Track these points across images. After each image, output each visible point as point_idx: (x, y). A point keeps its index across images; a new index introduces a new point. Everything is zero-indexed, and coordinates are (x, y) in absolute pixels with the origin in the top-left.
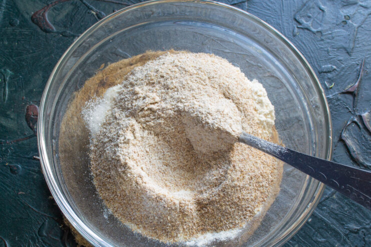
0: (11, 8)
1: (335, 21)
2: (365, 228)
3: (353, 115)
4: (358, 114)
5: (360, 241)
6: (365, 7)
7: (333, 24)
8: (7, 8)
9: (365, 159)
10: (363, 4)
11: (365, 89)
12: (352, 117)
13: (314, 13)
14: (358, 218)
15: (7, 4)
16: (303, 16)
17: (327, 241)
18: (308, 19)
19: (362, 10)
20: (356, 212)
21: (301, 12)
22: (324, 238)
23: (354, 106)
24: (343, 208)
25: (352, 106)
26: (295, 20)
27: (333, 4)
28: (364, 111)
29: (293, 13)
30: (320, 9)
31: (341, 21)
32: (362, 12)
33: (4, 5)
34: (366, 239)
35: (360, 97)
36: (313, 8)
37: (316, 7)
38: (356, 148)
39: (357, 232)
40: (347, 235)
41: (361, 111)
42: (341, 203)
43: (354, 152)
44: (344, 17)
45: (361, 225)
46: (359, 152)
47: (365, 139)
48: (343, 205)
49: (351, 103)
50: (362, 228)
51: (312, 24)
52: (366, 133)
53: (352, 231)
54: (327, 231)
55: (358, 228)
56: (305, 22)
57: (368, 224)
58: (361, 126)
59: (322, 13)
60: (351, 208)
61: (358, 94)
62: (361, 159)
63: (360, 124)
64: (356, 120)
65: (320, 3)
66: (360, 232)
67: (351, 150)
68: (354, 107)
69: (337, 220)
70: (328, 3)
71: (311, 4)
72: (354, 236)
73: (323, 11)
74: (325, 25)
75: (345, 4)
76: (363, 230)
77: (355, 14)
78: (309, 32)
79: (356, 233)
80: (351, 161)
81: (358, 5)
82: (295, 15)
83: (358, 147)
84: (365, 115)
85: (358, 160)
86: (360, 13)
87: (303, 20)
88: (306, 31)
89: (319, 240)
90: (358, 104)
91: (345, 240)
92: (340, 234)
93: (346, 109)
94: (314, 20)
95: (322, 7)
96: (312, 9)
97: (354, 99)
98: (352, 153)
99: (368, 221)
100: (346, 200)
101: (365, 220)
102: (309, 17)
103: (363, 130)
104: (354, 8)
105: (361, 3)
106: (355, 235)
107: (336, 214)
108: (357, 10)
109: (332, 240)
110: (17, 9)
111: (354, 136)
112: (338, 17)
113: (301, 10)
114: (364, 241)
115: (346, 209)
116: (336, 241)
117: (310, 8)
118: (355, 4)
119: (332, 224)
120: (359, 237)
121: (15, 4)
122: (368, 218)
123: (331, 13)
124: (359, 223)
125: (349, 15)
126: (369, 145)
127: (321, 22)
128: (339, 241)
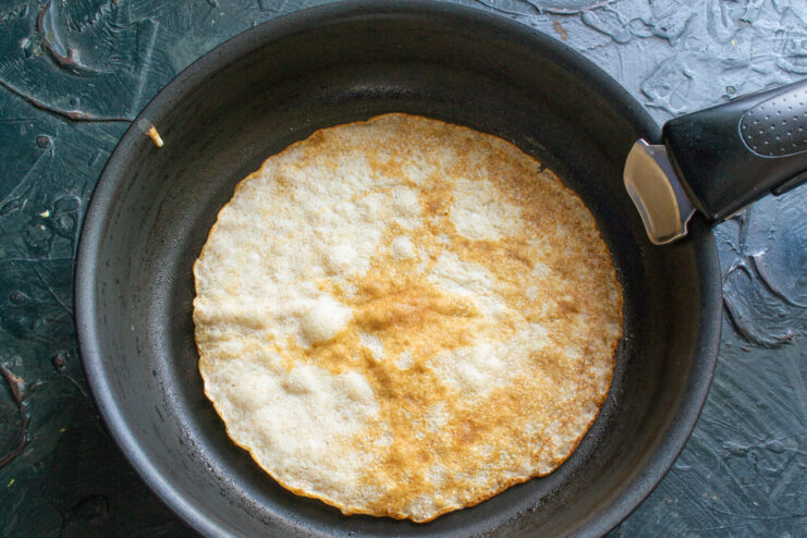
0: (162, 66)
1: (709, 96)
2: (757, 448)
3: (741, 255)
4: (748, 254)
5: (749, 469)
6: (762, 73)
7: (707, 100)
8: (154, 66)
9: (759, 331)
10: (758, 67)
11: (761, 212)
12: (737, 259)
13: (675, 81)
14: (746, 431)
15: (153, 59)
16: (656, 87)
17: (692, 470)
18: (664, 91)
19: (756, 78)
20: (742, 420)
21: (652, 79)
22: (687, 463)
23: (742, 241)
24: (720, 412)
25: (737, 241)
26: (643, 92)
27: (708, 66)
28: (758, 249)
29: (638, 81)
30: (685, 75)
31: (720, 96)
32: (757, 81)
33: (148, 61)
34: (759, 466)
35: (751, 225)
36: (674, 73)
37: (678, 72)
38: (744, 310)
39: (743, 454)
40: (726, 459)
41: (752, 248)
42: (718, 406)
43: (740, 318)
44: (724, 90)
45: (750, 442)
46: (748, 319)
47: (760, 296)
48: (719, 407)
49: (735, 234)
50: (753, 448)
51: (671, 100)
52: (761, 286)
53: (735, 453)
54: (692, 452)
55: (746, 448)
56: (659, 97)
57: (763, 441)
58: (753, 275)
59: (687, 82)
60: (734, 414)
61: (748, 220)
62: (752, 331)
63: (750, 271)
64: (743, 263)
65: (685, 65)
66: (749, 454)
67: (735, 315)
68: (740, 242)
69: (710, 434)
70: (698, 65)
71: (669, 66)
72: (739, 462)
73: (689, 78)
74: (692, 103)
75: (728, 67)
76: (754, 451)
77: (744, 83)
78: (664, 113)
79: (742, 456)
80: (735, 334)
81: (749, 68)
82: (641, 84)
83: (747, 310)
84: (759, 255)
85: (747, 333)
86: (752, 82)
87: (655, 94)
88: (660, 111)
89: (680, 467)
90: (748, 237)
91: (722, 468)
92: (714, 458)
93: (726, 245)
94: (674, 93)
95: (688, 71)
96: (670, 75)
97: (741, 228)
98: (737, 321)
99: (763, 437)
100: (725, 401)
101: (756, 433)
102: (667, 88)
103: (755, 280)
104: (743, 73)
105: (753, 66)
106: (738, 459)
107: (709, 424)
108: (747, 78)
109: (702, 467)
110: (171, 67)
111: (741, 291)
112: (714, 89)
113: (652, 75)
114: (756, 469)
115: (725, 415)
116: (707, 469)
117: (668, 73)
118: (744, 66)
119: (701, 440)
120: (748, 462)
121: (167, 59)
122: (763, 431)
123: (705, 82)
124: (748, 439)
125: (733, 85)
126: (766, 306)
127: (686, 96)
128: (712, 469)
